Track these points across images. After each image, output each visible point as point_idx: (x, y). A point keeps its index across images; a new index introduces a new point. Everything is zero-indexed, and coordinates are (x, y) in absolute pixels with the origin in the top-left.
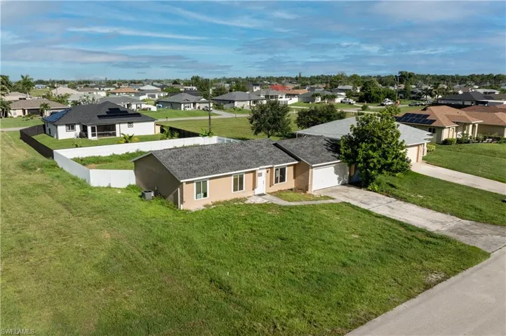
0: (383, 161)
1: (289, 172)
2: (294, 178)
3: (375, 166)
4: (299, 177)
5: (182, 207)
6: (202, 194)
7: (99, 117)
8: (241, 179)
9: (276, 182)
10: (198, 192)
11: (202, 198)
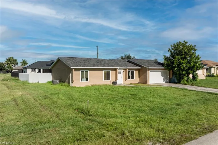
0: (188, 65)
1: (136, 73)
2: (139, 78)
3: (184, 68)
4: (141, 77)
5: (72, 85)
6: (85, 79)
7: (47, 65)
8: (109, 74)
9: (129, 78)
10: (82, 78)
11: (85, 81)
